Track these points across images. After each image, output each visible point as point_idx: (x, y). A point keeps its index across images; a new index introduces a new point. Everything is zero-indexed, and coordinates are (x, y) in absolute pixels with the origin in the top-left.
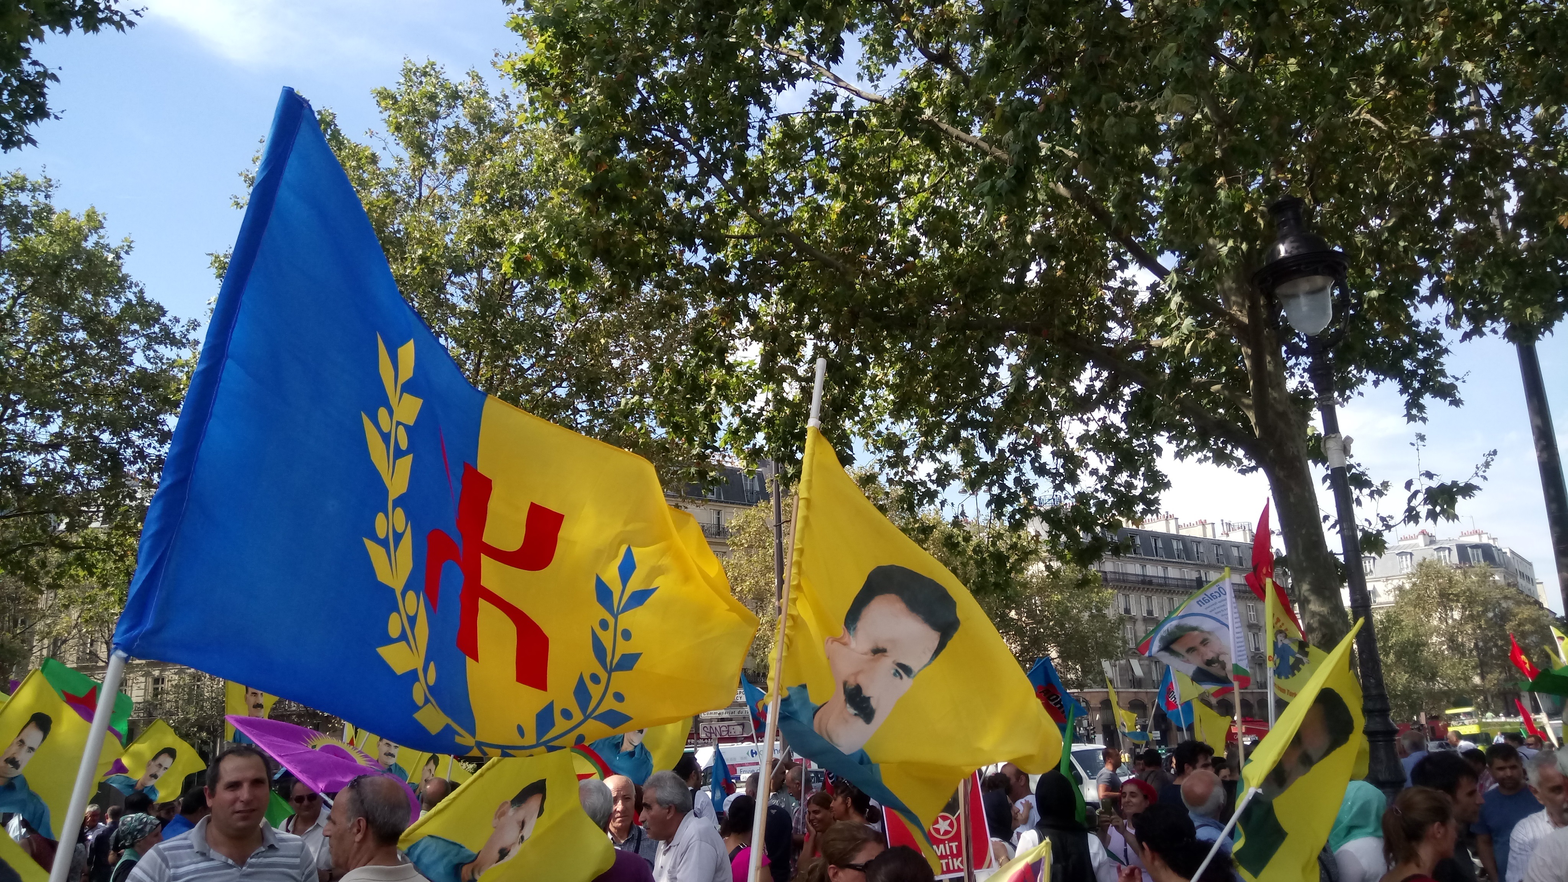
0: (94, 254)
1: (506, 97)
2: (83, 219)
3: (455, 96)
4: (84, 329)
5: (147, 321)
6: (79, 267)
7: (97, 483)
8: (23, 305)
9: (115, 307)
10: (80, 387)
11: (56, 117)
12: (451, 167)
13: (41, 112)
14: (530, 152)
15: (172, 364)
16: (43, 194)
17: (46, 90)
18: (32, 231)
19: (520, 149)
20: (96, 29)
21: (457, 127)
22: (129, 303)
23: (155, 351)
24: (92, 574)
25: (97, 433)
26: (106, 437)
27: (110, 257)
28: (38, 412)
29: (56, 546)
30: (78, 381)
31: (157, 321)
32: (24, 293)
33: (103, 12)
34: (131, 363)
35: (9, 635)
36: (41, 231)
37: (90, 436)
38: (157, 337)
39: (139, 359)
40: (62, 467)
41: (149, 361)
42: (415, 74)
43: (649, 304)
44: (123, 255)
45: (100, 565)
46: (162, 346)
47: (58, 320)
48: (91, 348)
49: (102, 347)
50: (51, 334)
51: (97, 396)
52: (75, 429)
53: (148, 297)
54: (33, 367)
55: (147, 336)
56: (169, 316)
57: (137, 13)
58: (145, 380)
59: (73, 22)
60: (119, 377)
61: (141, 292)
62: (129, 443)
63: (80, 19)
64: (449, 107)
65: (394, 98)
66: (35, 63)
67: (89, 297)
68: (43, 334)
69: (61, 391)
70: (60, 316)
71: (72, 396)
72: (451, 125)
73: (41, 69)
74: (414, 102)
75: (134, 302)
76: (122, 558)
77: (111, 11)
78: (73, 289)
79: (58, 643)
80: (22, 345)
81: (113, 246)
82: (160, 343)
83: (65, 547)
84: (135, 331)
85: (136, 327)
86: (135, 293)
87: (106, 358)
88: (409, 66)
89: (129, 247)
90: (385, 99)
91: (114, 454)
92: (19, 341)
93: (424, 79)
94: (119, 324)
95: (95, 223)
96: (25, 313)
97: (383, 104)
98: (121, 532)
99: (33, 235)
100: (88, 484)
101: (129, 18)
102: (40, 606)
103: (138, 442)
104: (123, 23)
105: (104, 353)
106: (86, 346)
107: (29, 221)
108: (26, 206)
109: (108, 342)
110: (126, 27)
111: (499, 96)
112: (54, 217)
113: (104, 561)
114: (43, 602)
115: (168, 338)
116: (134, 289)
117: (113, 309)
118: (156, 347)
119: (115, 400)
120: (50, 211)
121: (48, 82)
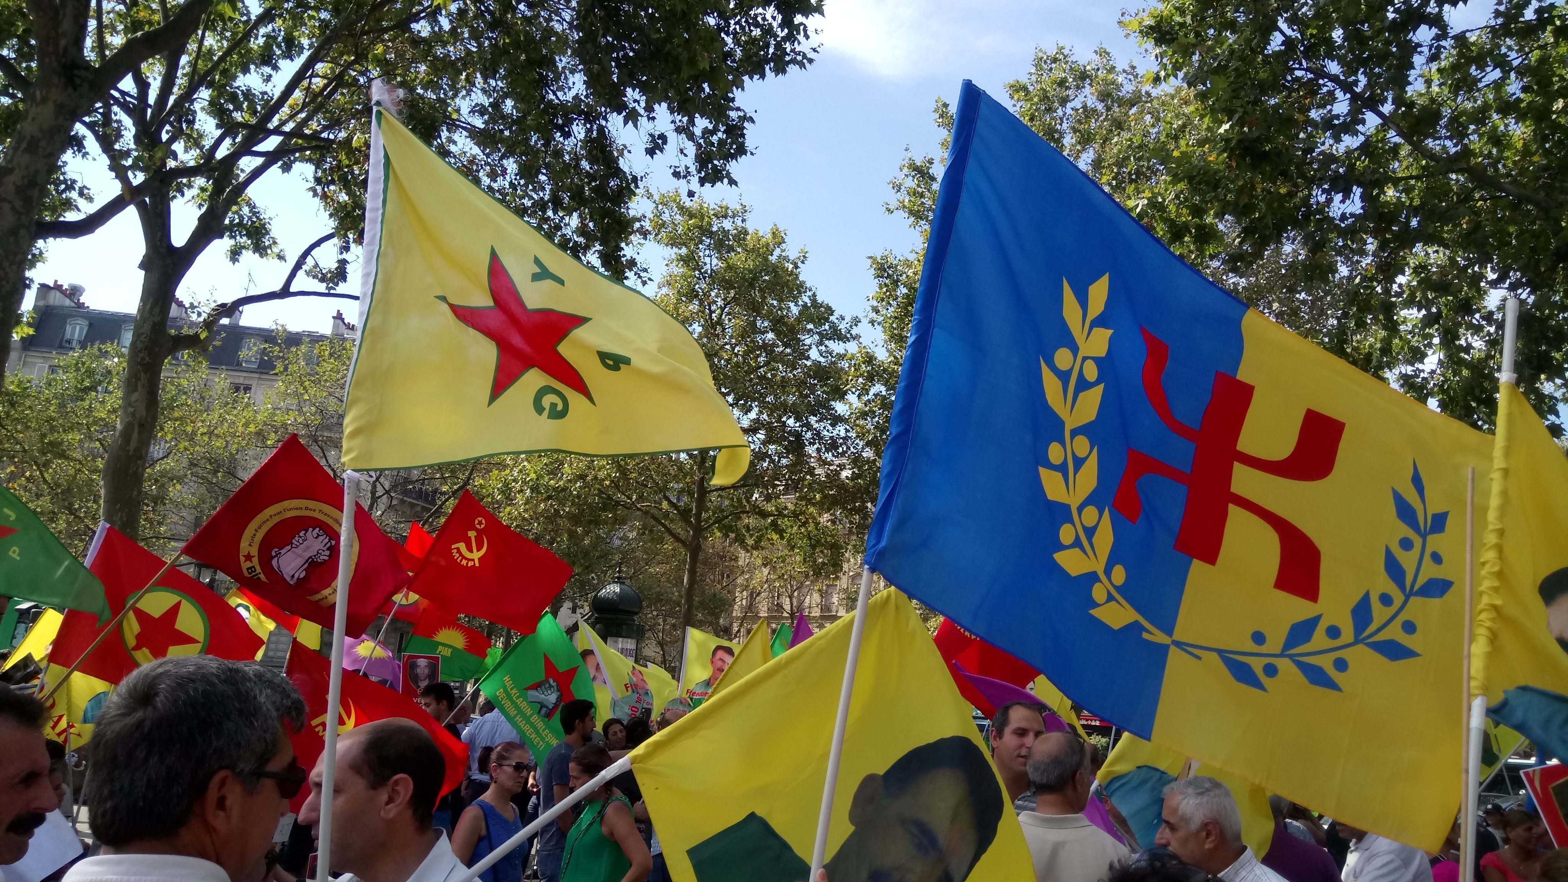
0: (778, 267)
1: (1133, 68)
2: (770, 236)
3: (1083, 76)
4: (772, 330)
5: (820, 320)
6: (767, 278)
7: (784, 461)
8: (729, 314)
9: (795, 310)
10: (771, 380)
11: (752, 154)
12: (1079, 147)
13: (742, 150)
14: (1158, 119)
15: (841, 357)
16: (740, 219)
17: (745, 131)
18: (733, 251)
19: (1148, 118)
20: (784, 72)
21: (1085, 107)
22: (805, 305)
23: (826, 346)
24: (782, 538)
25: (784, 419)
26: (791, 422)
27: (791, 267)
28: (742, 402)
29: (757, 513)
30: (769, 375)
31: (827, 320)
32: (729, 303)
33: (789, 55)
34: (808, 358)
35: (719, 586)
36: (739, 250)
37: (779, 421)
38: (827, 334)
39: (814, 354)
40: (760, 448)
41: (821, 355)
42: (1045, 62)
43: (1291, 266)
44: (800, 264)
45: (789, 530)
46: (832, 341)
47: (754, 324)
48: (778, 346)
49: (786, 345)
50: (749, 337)
51: (784, 387)
52: (768, 415)
53: (820, 299)
54: (737, 364)
55: (819, 334)
56: (836, 314)
57: (814, 50)
58: (822, 373)
59: (767, 68)
60: (799, 370)
61: (814, 295)
62: (809, 426)
63: (772, 64)
64: (1078, 87)
65: (1025, 89)
66: (738, 109)
67: (775, 303)
68: (743, 337)
69: (757, 384)
70: (755, 321)
71: (766, 388)
72: (1079, 106)
73: (741, 114)
74: (1044, 90)
75: (809, 305)
76: (804, 524)
77: (795, 53)
78: (764, 298)
79: (753, 595)
80: (728, 347)
81: (792, 258)
82: (829, 339)
83: (764, 514)
84: (811, 330)
85: (810, 326)
86: (809, 297)
87: (789, 355)
88: (1040, 55)
89: (804, 257)
90: (1017, 91)
91: (798, 436)
92: (726, 344)
93: (1054, 65)
94: (798, 325)
95: (778, 239)
96: (730, 320)
97: (1016, 97)
98: (804, 503)
99: (733, 254)
100: (779, 461)
101: (809, 56)
102: (740, 563)
103: (816, 426)
104: (805, 61)
105: (788, 350)
106: (774, 345)
107: (731, 243)
108: (729, 230)
109: (790, 340)
110: (807, 65)
111: (1127, 68)
112: (749, 237)
113: (792, 527)
114: (743, 560)
115: (837, 335)
116: (809, 293)
117: (794, 312)
118: (827, 342)
119: (798, 390)
120: (746, 233)
121: (746, 124)
